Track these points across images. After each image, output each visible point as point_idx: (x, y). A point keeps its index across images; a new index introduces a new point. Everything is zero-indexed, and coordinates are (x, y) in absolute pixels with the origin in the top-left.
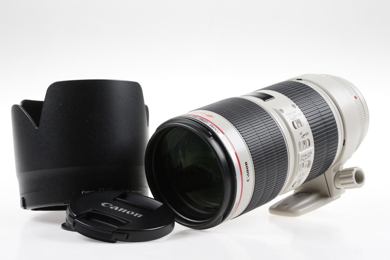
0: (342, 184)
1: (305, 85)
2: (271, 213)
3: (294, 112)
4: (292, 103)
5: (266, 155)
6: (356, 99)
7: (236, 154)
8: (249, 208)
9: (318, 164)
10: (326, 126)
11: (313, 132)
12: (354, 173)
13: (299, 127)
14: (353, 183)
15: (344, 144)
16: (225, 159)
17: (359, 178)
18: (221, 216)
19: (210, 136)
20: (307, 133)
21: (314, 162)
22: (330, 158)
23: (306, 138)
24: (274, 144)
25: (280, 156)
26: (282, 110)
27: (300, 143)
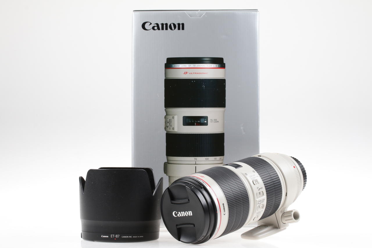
0: (286, 220)
1: (262, 159)
2: (242, 238)
3: (254, 175)
4: (253, 169)
5: (235, 200)
6: (294, 168)
7: (217, 199)
8: (225, 233)
9: (270, 207)
10: (274, 184)
11: (265, 187)
12: (293, 213)
13: (256, 184)
14: (292, 219)
15: (286, 196)
16: (211, 202)
17: (296, 216)
18: (208, 236)
19: (202, 188)
20: (262, 188)
21: (266, 206)
22: (278, 203)
23: (261, 190)
24: (240, 194)
25: (244, 200)
26: (246, 174)
27: (257, 194)
